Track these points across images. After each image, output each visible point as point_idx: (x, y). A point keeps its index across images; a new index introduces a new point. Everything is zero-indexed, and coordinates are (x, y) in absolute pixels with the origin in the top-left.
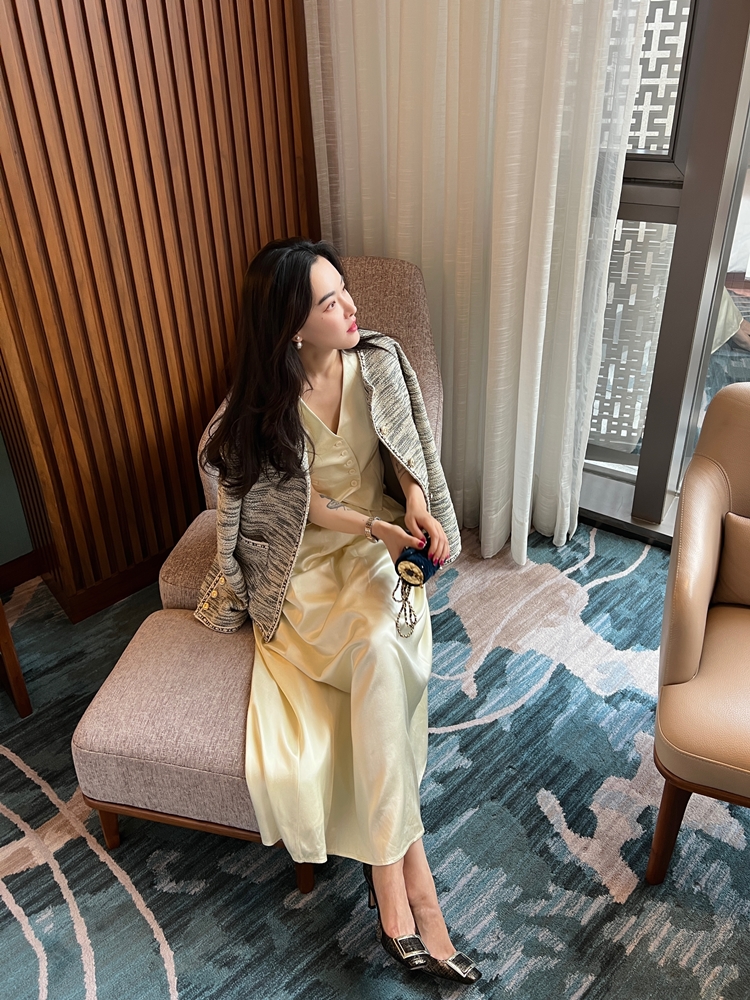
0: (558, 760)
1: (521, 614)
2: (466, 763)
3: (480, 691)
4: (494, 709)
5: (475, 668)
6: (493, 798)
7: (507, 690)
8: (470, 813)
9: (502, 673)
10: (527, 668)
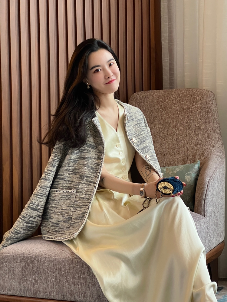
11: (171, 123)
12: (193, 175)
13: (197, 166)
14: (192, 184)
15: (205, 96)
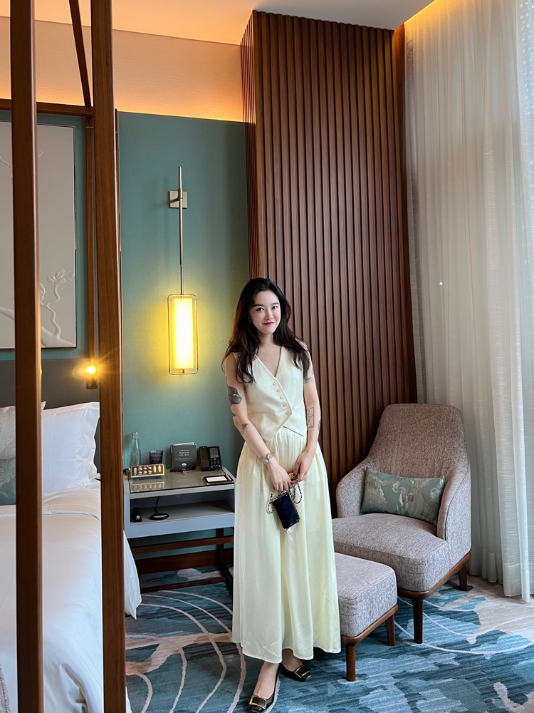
0: (514, 675)
1: (519, 622)
2: (457, 664)
3: (477, 642)
4: (483, 650)
5: (479, 634)
6: (466, 679)
7: (495, 646)
8: (451, 680)
9: (496, 639)
10: (512, 641)
11: (420, 436)
12: (438, 492)
13: (442, 481)
14: (437, 501)
15: (451, 414)
